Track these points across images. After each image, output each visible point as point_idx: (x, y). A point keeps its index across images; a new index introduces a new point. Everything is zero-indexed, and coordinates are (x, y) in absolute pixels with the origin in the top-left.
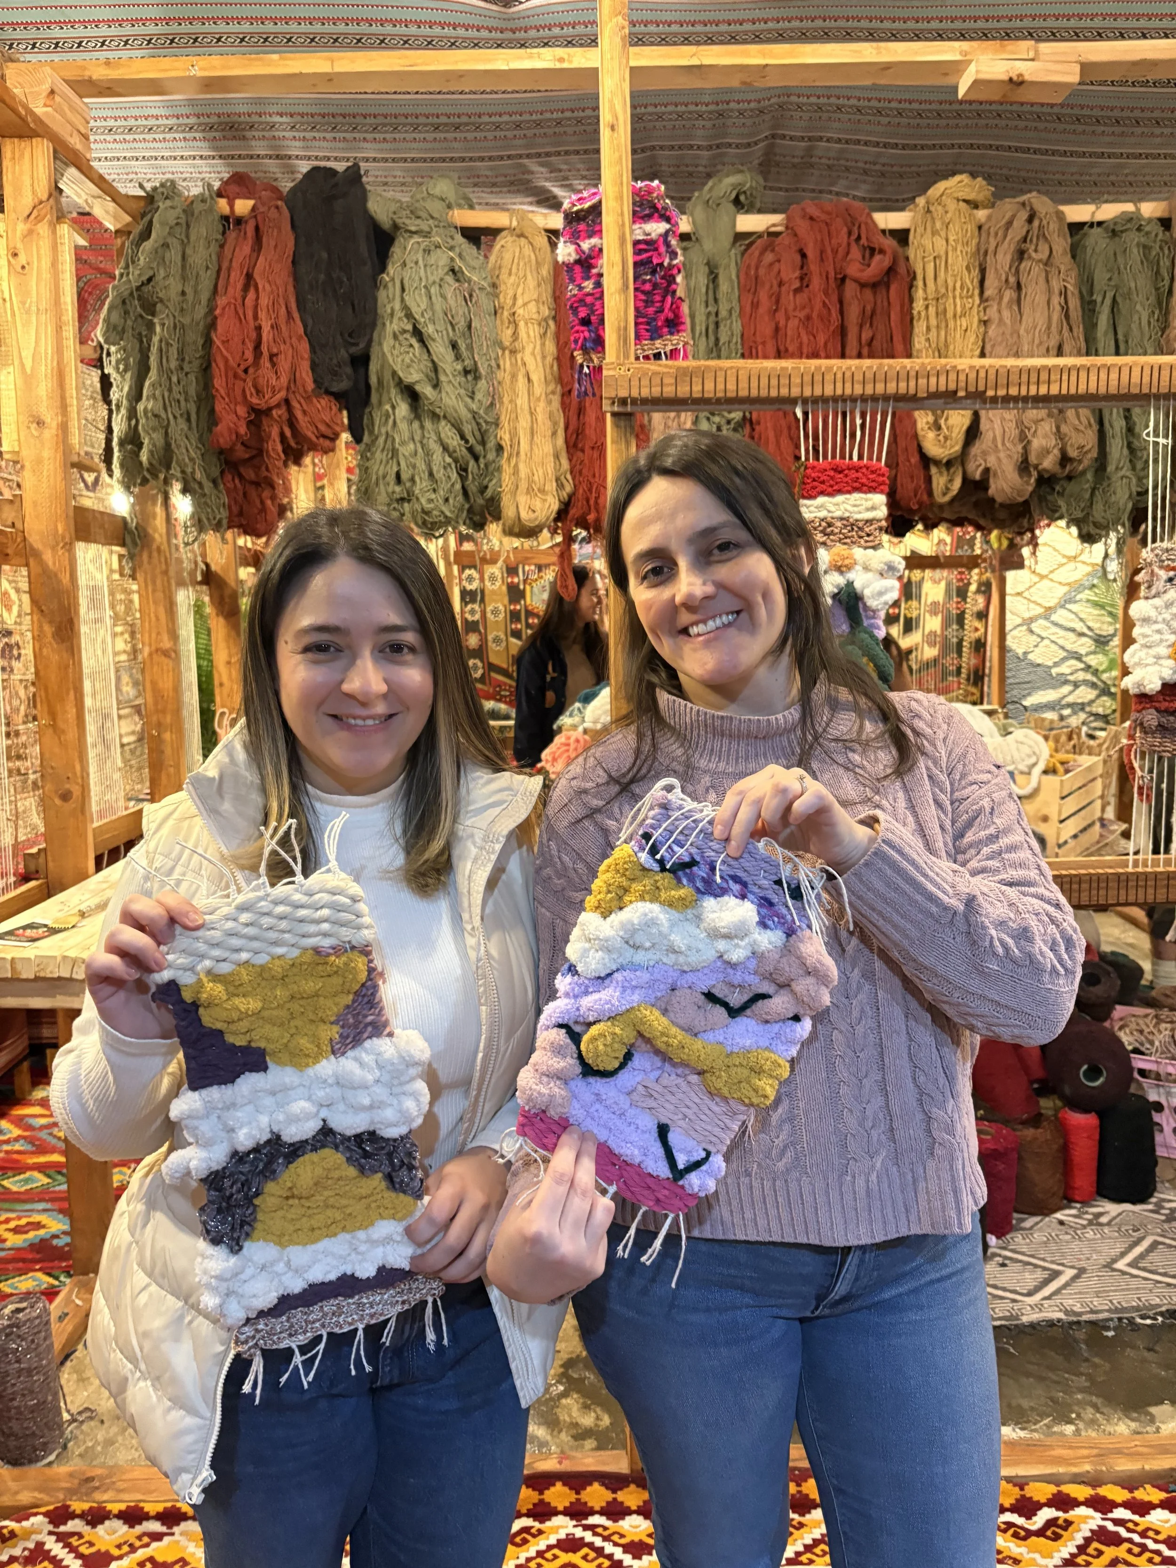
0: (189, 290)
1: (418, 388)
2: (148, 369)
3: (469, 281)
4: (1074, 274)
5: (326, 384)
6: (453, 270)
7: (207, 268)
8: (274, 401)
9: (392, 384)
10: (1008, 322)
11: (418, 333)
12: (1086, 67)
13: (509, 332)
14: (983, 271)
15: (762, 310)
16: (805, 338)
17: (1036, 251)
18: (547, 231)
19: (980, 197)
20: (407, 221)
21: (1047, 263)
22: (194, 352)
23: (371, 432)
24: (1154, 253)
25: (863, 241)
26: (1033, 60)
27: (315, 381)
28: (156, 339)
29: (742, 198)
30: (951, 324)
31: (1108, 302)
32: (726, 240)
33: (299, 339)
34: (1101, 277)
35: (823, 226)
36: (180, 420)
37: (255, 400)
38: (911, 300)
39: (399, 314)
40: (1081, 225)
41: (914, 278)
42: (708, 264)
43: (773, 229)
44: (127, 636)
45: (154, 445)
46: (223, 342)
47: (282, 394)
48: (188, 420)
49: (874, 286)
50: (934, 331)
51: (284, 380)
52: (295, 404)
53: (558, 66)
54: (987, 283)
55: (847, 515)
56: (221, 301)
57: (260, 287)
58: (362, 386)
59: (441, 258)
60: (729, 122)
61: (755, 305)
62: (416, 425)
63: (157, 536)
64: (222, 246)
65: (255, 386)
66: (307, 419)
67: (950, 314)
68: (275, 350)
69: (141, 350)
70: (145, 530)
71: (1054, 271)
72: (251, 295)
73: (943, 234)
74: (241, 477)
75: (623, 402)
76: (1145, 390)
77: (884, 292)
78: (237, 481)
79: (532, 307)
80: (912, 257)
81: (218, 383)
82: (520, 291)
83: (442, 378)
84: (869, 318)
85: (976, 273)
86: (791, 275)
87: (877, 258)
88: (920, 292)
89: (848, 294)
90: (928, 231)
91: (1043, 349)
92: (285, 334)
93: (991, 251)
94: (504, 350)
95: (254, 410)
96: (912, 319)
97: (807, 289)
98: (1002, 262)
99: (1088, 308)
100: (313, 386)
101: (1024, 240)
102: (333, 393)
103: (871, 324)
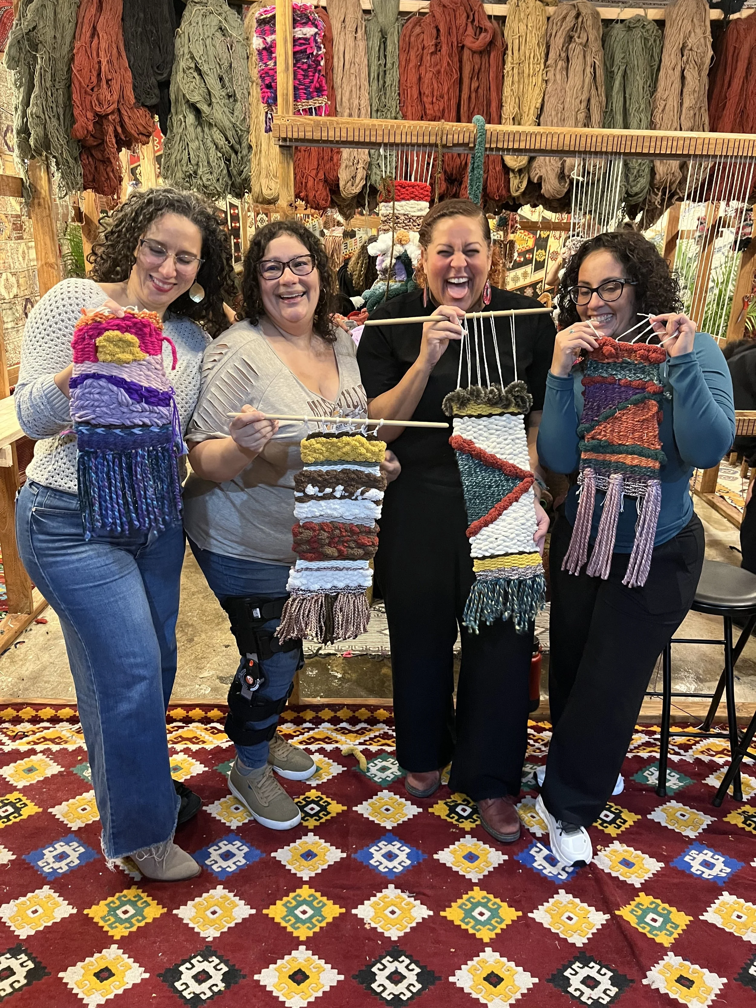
0: (58, 36)
1: (198, 105)
2: (34, 86)
3: (231, 36)
4: (601, 54)
5: (142, 100)
6: (221, 29)
7: (70, 21)
8: (109, 110)
9: (183, 102)
10: (559, 82)
11: (198, 70)
14: (548, 47)
15: (411, 65)
16: (435, 85)
17: (579, 37)
21: (586, 45)
22: (62, 75)
23: (171, 131)
24: (650, 43)
25: (476, 23)
27: (136, 98)
28: (38, 67)
30: (526, 81)
31: (620, 74)
32: (392, 16)
33: (126, 70)
34: (618, 56)
35: (451, 11)
36: (53, 119)
37: (98, 109)
38: (504, 63)
39: (187, 56)
40: (611, 21)
41: (507, 49)
42: (381, 31)
43: (422, 11)
45: (37, 135)
46: (78, 71)
47: (115, 106)
48: (59, 119)
49: (481, 53)
50: (516, 85)
51: (116, 97)
52: (123, 112)
54: (550, 55)
55: (407, 212)
56: (77, 44)
57: (101, 36)
58: (167, 100)
59: (214, 20)
61: (408, 61)
62: (199, 129)
63: (43, 191)
64: (79, 7)
65: (98, 100)
66: (131, 122)
67: (526, 75)
68: (110, 77)
69: (29, 73)
70: (35, 188)
71: (589, 51)
72: (95, 41)
73: (525, 21)
74: (92, 155)
75: (285, 140)
76: (572, 149)
77: (486, 58)
78: (90, 159)
80: (506, 34)
81: (75, 97)
83: (213, 100)
84: (476, 74)
85: (543, 48)
86: (430, 43)
87: (483, 35)
88: (510, 58)
89: (465, 57)
90: (517, 19)
91: (578, 101)
92: (117, 67)
93: (553, 34)
94: (252, 82)
95: (97, 115)
96: (503, 76)
97: (439, 53)
98: (558, 42)
99: (610, 76)
100: (134, 101)
101: (572, 29)
102: (146, 106)
103: (478, 78)
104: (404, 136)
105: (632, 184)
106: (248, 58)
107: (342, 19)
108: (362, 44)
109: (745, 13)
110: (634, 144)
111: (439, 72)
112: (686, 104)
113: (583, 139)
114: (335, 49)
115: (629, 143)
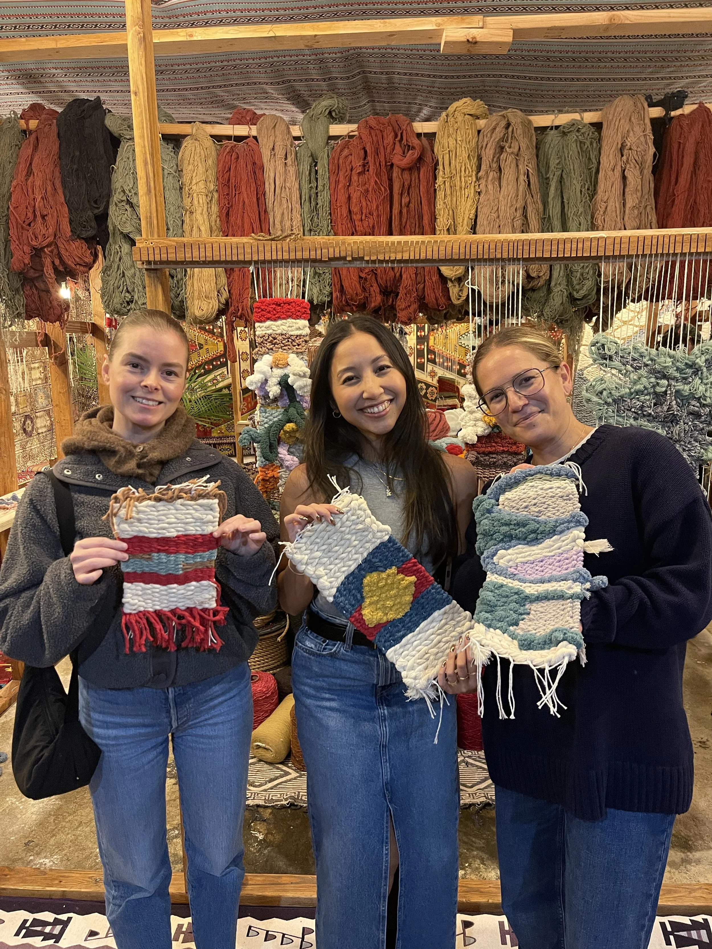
1: (131, 236)
4: (534, 161)
5: (78, 233)
7: (10, 162)
8: (45, 243)
9: (118, 233)
10: (492, 192)
11: (128, 202)
12: (517, 32)
13: (189, 200)
14: (480, 159)
15: (340, 186)
16: (364, 204)
18: (212, 136)
19: (478, 112)
20: (125, 132)
21: (517, 155)
22: (2, 213)
23: (110, 260)
24: (586, 146)
25: (404, 141)
26: (482, 28)
27: (71, 231)
29: (334, 114)
30: (458, 193)
31: (555, 179)
32: (321, 140)
33: (62, 205)
34: (553, 162)
35: (378, 132)
37: (34, 243)
38: (435, 178)
39: (120, 190)
40: (544, 129)
41: (437, 164)
42: (312, 155)
43: (351, 134)
44: (41, 369)
46: (14, 208)
47: (51, 239)
49: (410, 169)
50: (449, 198)
51: (51, 230)
52: (60, 244)
53: (189, 39)
54: (481, 168)
55: (284, 332)
56: (14, 183)
57: (35, 174)
60: (330, 65)
61: (337, 182)
64: (19, 149)
65: (34, 233)
66: (67, 254)
67: (458, 188)
68: (45, 213)
71: (522, 159)
72: (31, 179)
73: (454, 136)
75: (149, 262)
76: (462, 257)
77: (416, 174)
79: (202, 185)
80: (435, 150)
81: (12, 232)
82: (194, 175)
84: (407, 189)
85: (474, 161)
86: (358, 164)
87: (410, 152)
88: (441, 173)
89: (395, 175)
90: (446, 134)
91: (513, 209)
92: (52, 203)
93: (484, 146)
94: (186, 211)
95: (34, 248)
96: (435, 190)
97: (367, 173)
98: (488, 154)
99: (545, 182)
100: (70, 234)
101: (502, 139)
102: (83, 238)
103: (408, 194)
104: (274, 253)
105: (577, 287)
106: (181, 188)
107: (271, 147)
108: (292, 170)
109: (687, 109)
110: (533, 248)
111: (367, 191)
112: (629, 205)
113: (474, 247)
114: (266, 175)
115: (526, 248)
